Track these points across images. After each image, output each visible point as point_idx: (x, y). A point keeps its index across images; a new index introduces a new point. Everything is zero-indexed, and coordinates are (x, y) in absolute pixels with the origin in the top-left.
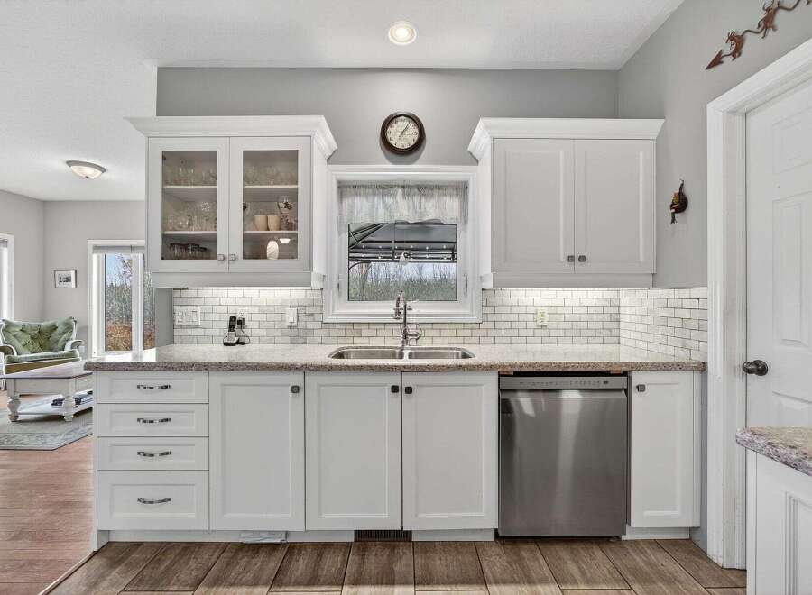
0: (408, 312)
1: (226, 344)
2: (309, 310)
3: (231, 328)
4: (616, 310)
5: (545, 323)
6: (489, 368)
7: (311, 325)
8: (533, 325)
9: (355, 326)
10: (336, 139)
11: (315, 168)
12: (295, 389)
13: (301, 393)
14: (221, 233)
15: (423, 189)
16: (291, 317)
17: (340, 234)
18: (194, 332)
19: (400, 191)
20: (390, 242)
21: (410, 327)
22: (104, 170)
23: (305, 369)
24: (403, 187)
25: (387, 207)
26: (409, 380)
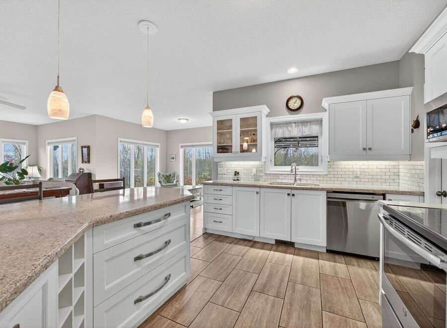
0: (297, 170)
1: (234, 180)
2: (261, 169)
3: (235, 175)
4: (397, 170)
5: (358, 175)
6: (322, 189)
7: (261, 174)
8: (352, 176)
9: (277, 175)
10: (269, 109)
11: (263, 120)
12: (257, 193)
13: (259, 194)
14: (234, 144)
15: (304, 123)
16: (254, 171)
17: (271, 142)
18: (223, 176)
19: (294, 125)
20: (297, 138)
21: (297, 175)
22: (188, 120)
23: (260, 187)
24: (295, 123)
25: (289, 131)
26: (293, 192)
